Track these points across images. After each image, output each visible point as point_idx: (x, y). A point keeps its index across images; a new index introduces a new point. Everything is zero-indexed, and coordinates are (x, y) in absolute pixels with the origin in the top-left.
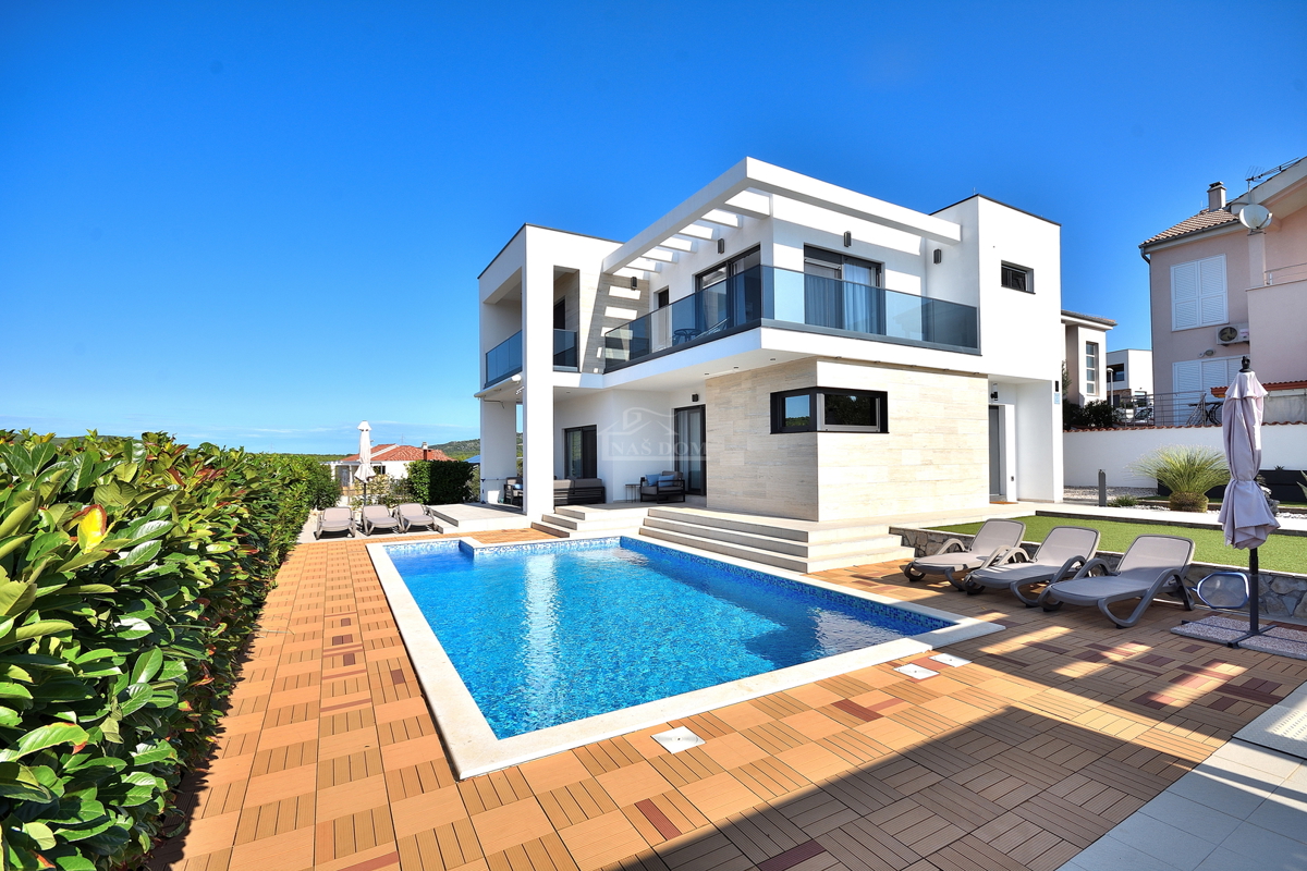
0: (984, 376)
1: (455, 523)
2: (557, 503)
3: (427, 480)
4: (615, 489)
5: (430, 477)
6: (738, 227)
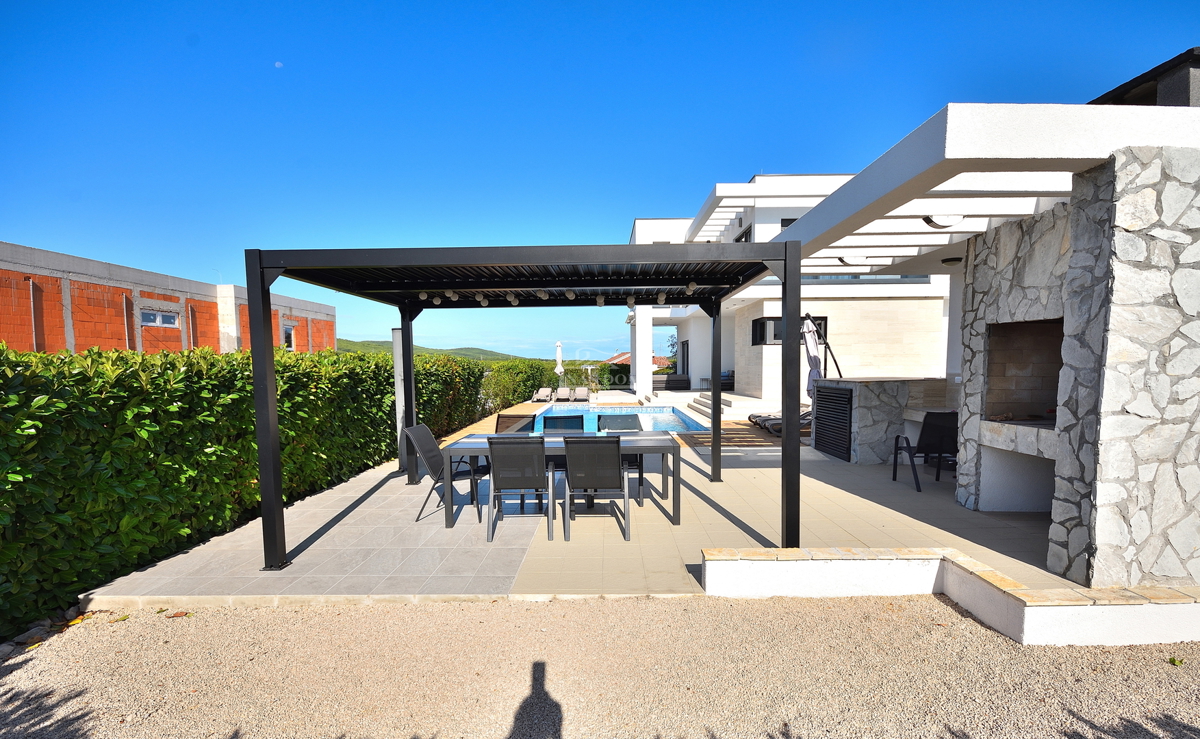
4: (694, 382)
6: (745, 212)
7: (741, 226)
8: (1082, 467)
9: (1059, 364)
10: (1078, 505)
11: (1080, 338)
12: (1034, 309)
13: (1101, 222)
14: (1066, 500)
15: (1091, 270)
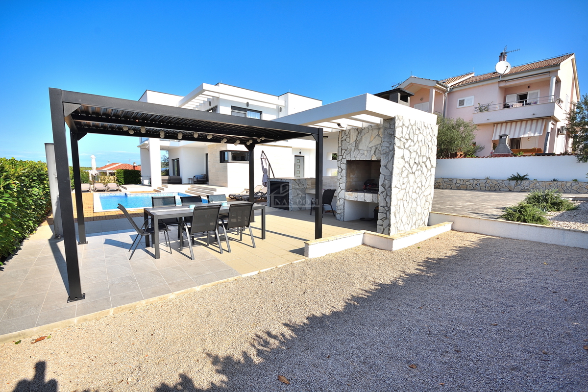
0: (291, 147)
1: (126, 189)
2: (163, 183)
3: (123, 176)
4: (184, 180)
5: (124, 176)
6: (213, 99)
7: (210, 105)
8: (387, 203)
9: (380, 173)
10: (386, 214)
11: (385, 166)
12: (362, 157)
13: (391, 135)
14: (382, 213)
15: (388, 148)
